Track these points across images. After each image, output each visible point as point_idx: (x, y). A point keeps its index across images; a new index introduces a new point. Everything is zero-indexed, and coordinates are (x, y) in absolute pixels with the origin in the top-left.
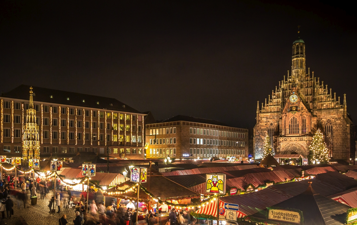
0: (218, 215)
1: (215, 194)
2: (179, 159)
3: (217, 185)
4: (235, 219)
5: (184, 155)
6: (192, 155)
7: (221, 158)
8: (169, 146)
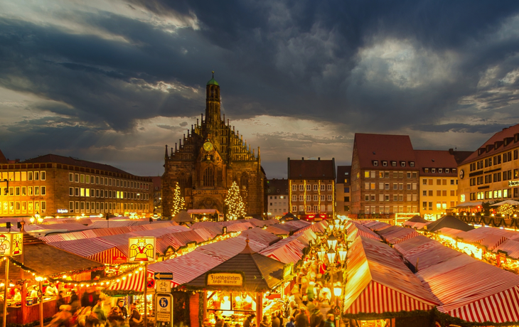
0: (146, 289)
1: (142, 262)
2: (50, 217)
3: (144, 251)
4: (169, 290)
5: (59, 211)
6: (72, 211)
7: (116, 214)
8: (33, 198)
